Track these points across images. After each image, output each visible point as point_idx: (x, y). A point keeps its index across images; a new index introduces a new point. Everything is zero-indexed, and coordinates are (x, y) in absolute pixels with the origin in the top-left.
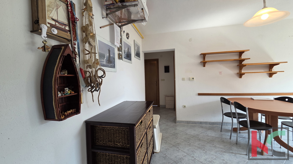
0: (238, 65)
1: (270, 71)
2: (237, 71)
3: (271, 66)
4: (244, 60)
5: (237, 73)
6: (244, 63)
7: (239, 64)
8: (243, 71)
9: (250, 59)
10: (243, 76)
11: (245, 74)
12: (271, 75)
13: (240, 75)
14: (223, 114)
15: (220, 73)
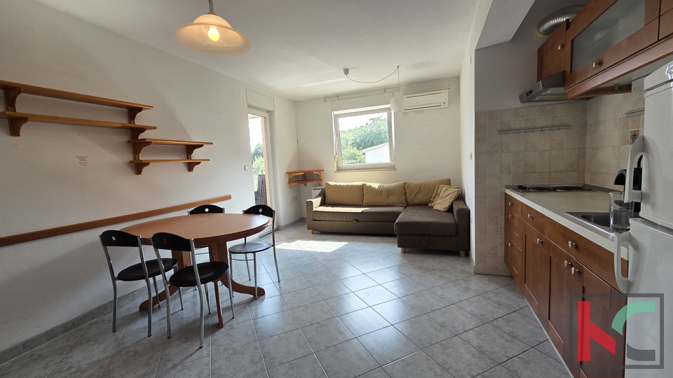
0: (129, 142)
1: (188, 158)
2: (129, 157)
3: (190, 149)
4: (142, 129)
5: (130, 162)
6: (142, 136)
7: (130, 139)
8: (143, 157)
9: (155, 128)
10: (145, 170)
11: (151, 164)
12: (191, 166)
13: (138, 167)
14: (114, 279)
15: (82, 159)
